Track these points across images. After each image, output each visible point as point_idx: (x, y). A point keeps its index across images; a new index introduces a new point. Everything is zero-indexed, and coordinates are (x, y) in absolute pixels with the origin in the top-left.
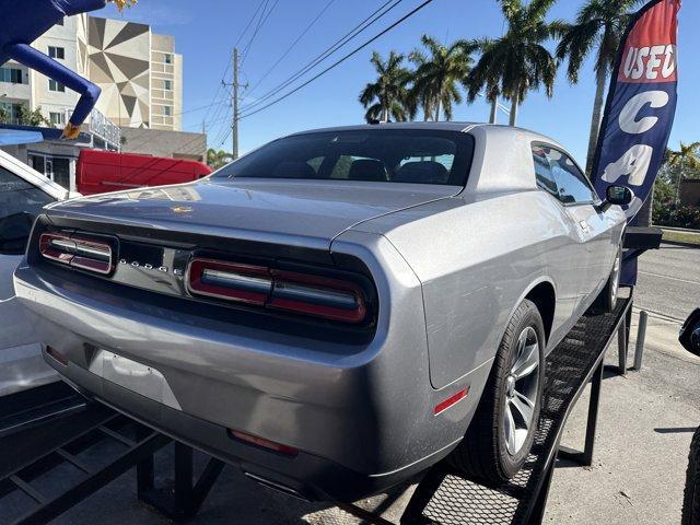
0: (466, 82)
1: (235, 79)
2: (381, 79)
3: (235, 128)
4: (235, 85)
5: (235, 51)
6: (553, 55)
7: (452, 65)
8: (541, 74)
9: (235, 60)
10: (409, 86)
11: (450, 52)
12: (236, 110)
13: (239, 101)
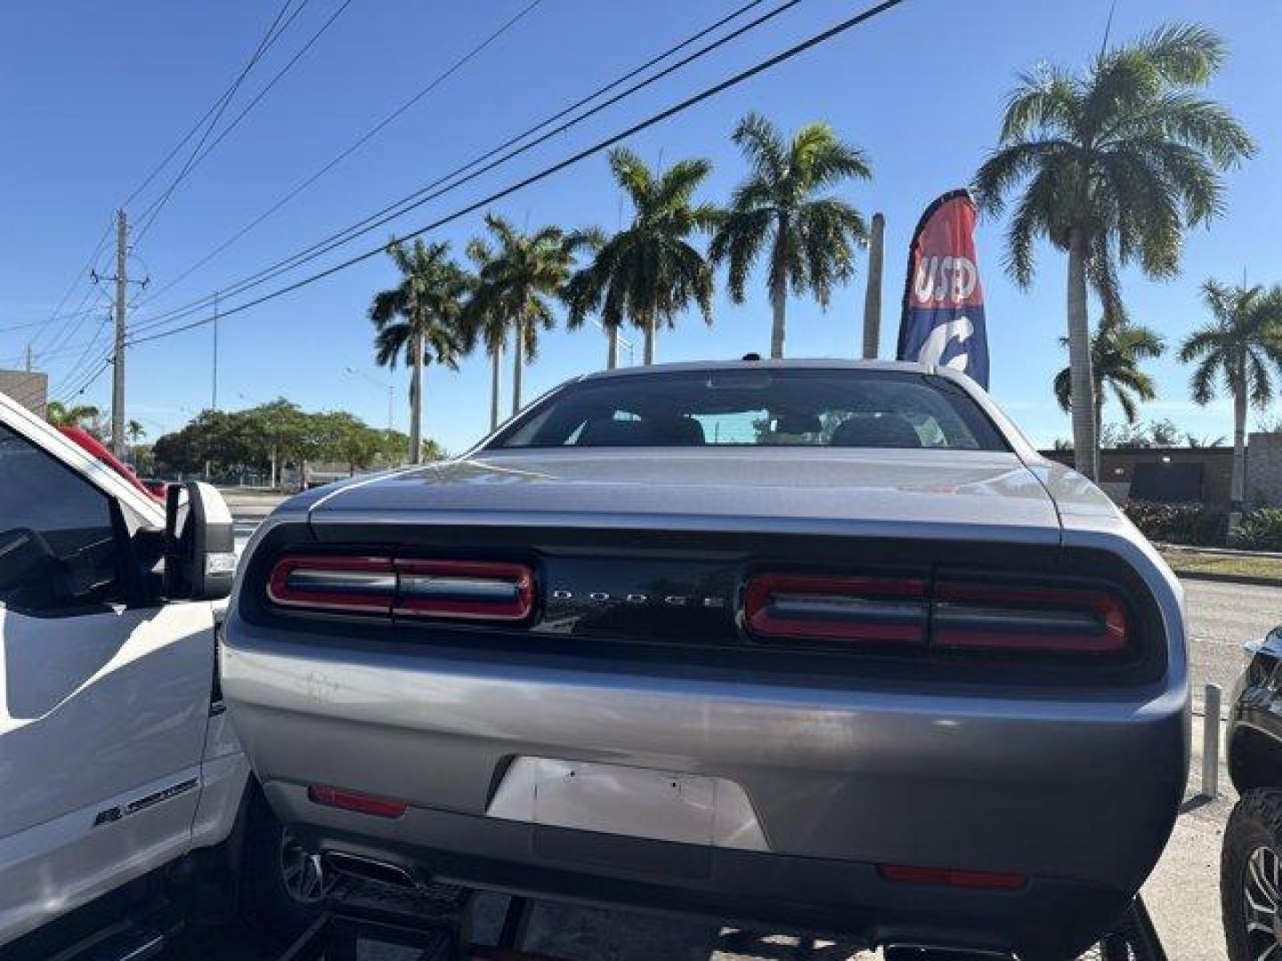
0: (564, 294)
1: (121, 267)
2: (408, 283)
3: (117, 362)
4: (120, 280)
5: (122, 216)
6: (704, 255)
7: (540, 266)
8: (689, 286)
9: (122, 233)
10: (465, 298)
11: (535, 243)
12: (121, 328)
13: (128, 311)
